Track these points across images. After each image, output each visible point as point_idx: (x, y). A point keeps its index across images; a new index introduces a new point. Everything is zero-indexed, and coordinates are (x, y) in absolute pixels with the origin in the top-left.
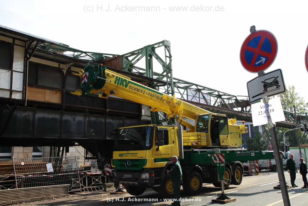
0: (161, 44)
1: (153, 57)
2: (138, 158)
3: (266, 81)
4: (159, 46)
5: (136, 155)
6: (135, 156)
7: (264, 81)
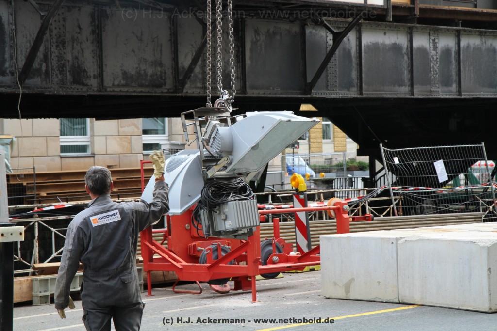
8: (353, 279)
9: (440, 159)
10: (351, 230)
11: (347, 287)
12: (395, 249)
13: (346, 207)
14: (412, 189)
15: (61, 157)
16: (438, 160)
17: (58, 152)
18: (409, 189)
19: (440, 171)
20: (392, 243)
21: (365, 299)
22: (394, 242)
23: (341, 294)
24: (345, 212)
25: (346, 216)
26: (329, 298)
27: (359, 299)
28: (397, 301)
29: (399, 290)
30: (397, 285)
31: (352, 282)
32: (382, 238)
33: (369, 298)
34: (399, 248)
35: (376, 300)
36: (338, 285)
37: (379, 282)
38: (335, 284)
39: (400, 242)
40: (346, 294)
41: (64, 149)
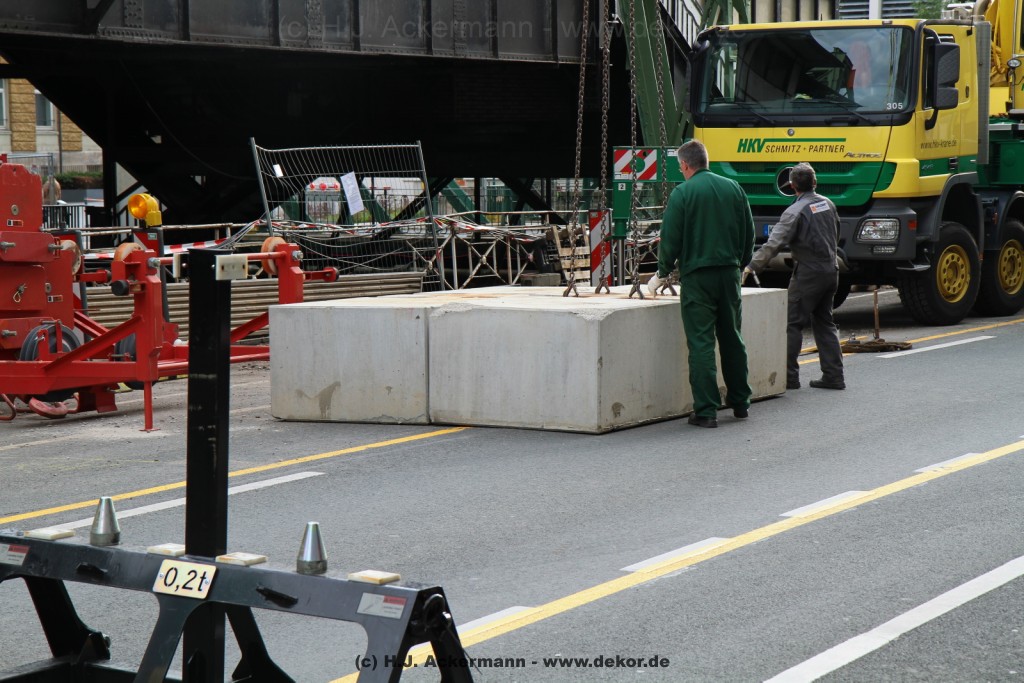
2: (848, 159)
5: (840, 144)
6: (831, 149)
8: (337, 384)
9: (351, 171)
10: (305, 298)
11: (325, 399)
12: (422, 328)
13: (298, 254)
14: (305, 226)
16: (347, 172)
18: (300, 226)
19: (350, 192)
20: (418, 317)
21: (361, 420)
22: (422, 316)
23: (312, 410)
24: (294, 262)
25: (297, 270)
26: (285, 421)
27: (348, 418)
28: (424, 420)
29: (431, 400)
30: (424, 391)
31: (334, 389)
32: (397, 309)
33: (370, 416)
34: (431, 325)
35: (383, 421)
36: (306, 396)
37: (389, 388)
38: (300, 394)
39: (435, 314)
40: (323, 410)
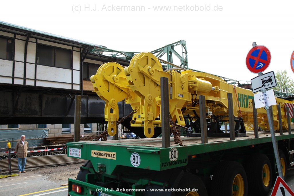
0: (179, 43)
1: (173, 53)
3: (264, 79)
4: (177, 45)
7: (262, 79)
15: (62, 133)
17: (61, 132)
41: (63, 131)
